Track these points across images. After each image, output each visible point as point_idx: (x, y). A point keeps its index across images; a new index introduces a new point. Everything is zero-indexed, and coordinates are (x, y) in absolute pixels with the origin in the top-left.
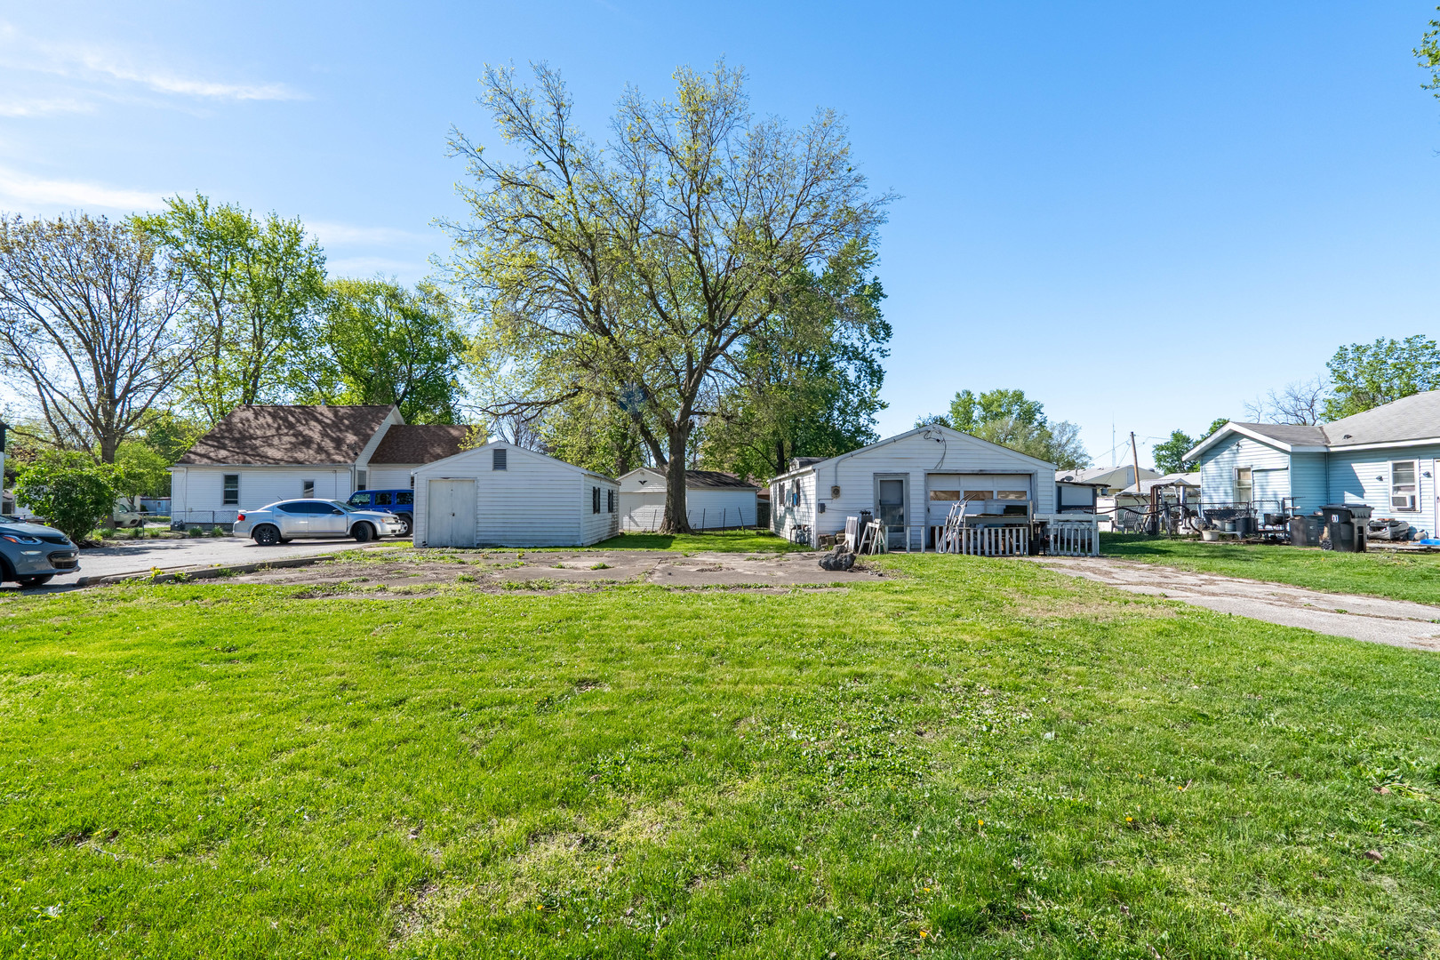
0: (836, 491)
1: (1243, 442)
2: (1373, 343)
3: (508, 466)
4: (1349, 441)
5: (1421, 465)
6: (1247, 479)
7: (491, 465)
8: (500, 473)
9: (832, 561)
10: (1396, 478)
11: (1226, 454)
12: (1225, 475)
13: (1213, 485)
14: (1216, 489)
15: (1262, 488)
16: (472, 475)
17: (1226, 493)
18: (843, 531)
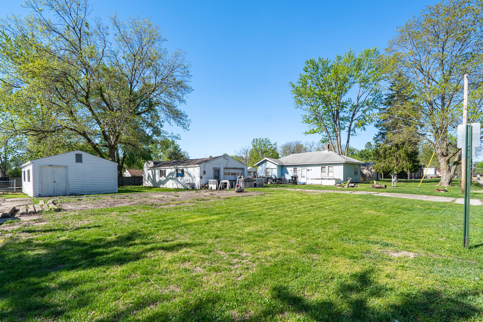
0: (205, 173)
1: (268, 162)
2: (259, 139)
3: (83, 161)
4: (286, 163)
5: (298, 168)
6: (268, 170)
7: (75, 160)
8: (79, 164)
9: (239, 190)
10: (294, 171)
11: (264, 165)
12: (263, 170)
13: (260, 172)
14: (261, 173)
15: (271, 173)
16: (65, 164)
17: (263, 174)
18: (208, 184)
